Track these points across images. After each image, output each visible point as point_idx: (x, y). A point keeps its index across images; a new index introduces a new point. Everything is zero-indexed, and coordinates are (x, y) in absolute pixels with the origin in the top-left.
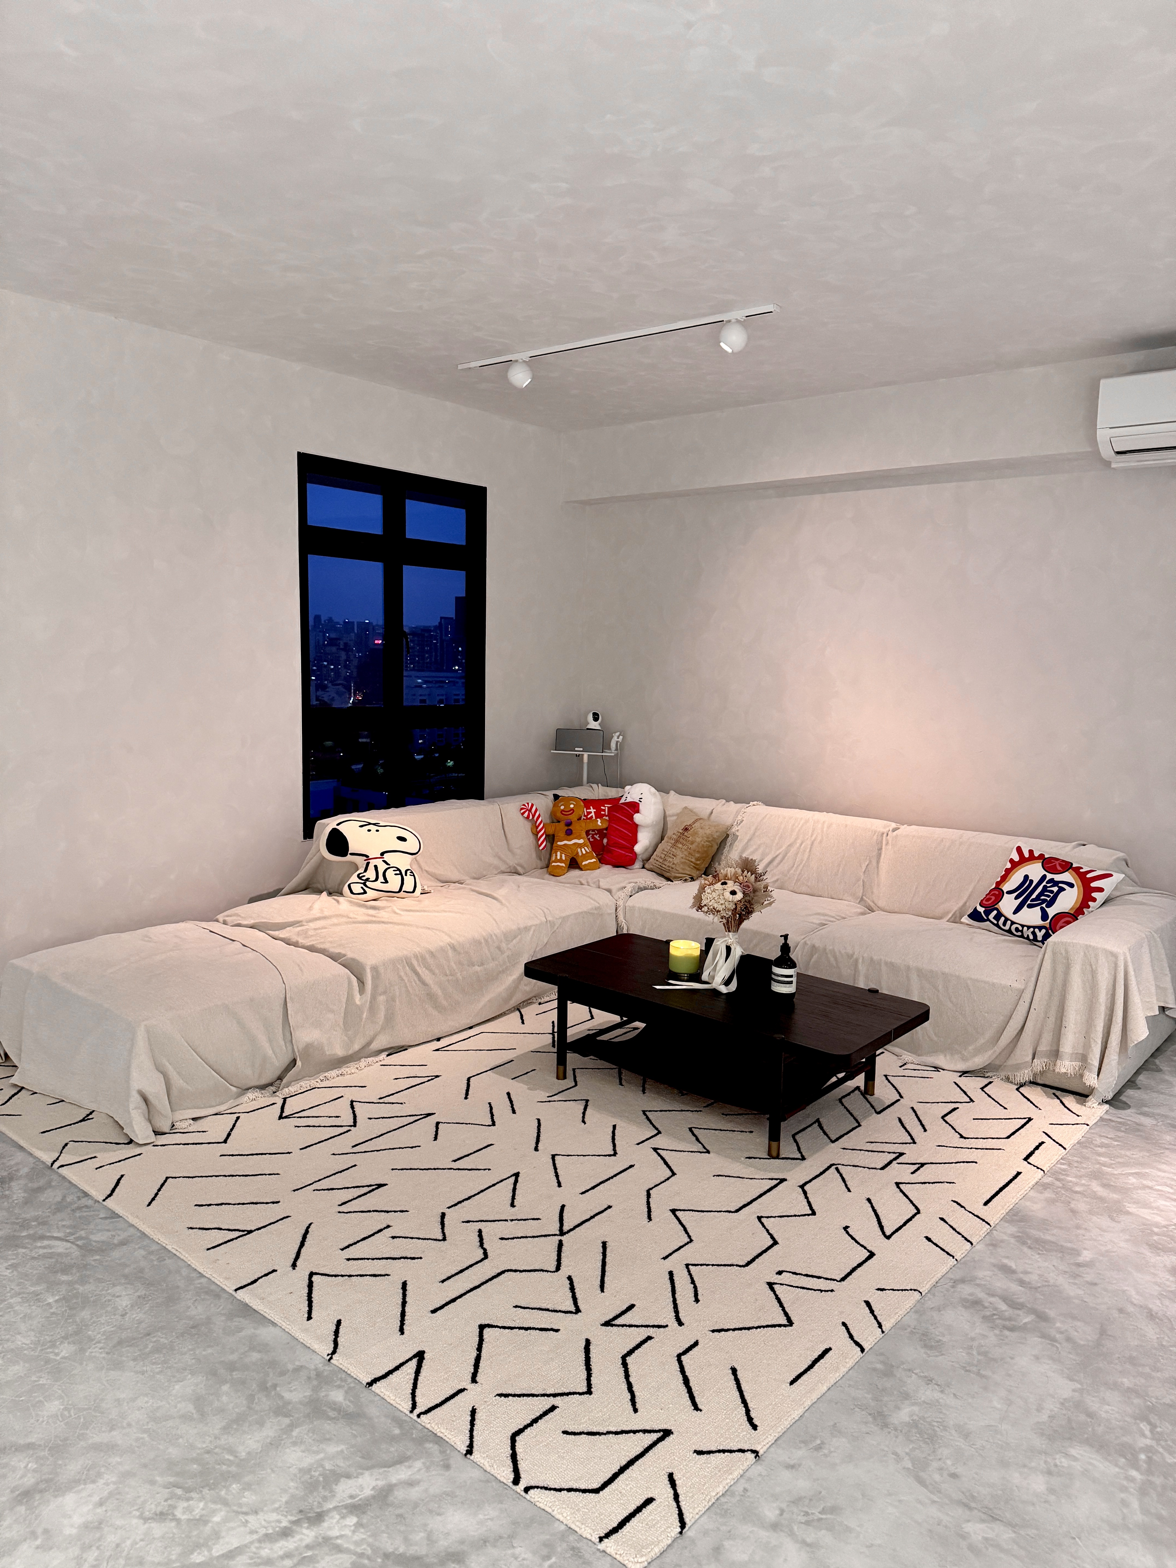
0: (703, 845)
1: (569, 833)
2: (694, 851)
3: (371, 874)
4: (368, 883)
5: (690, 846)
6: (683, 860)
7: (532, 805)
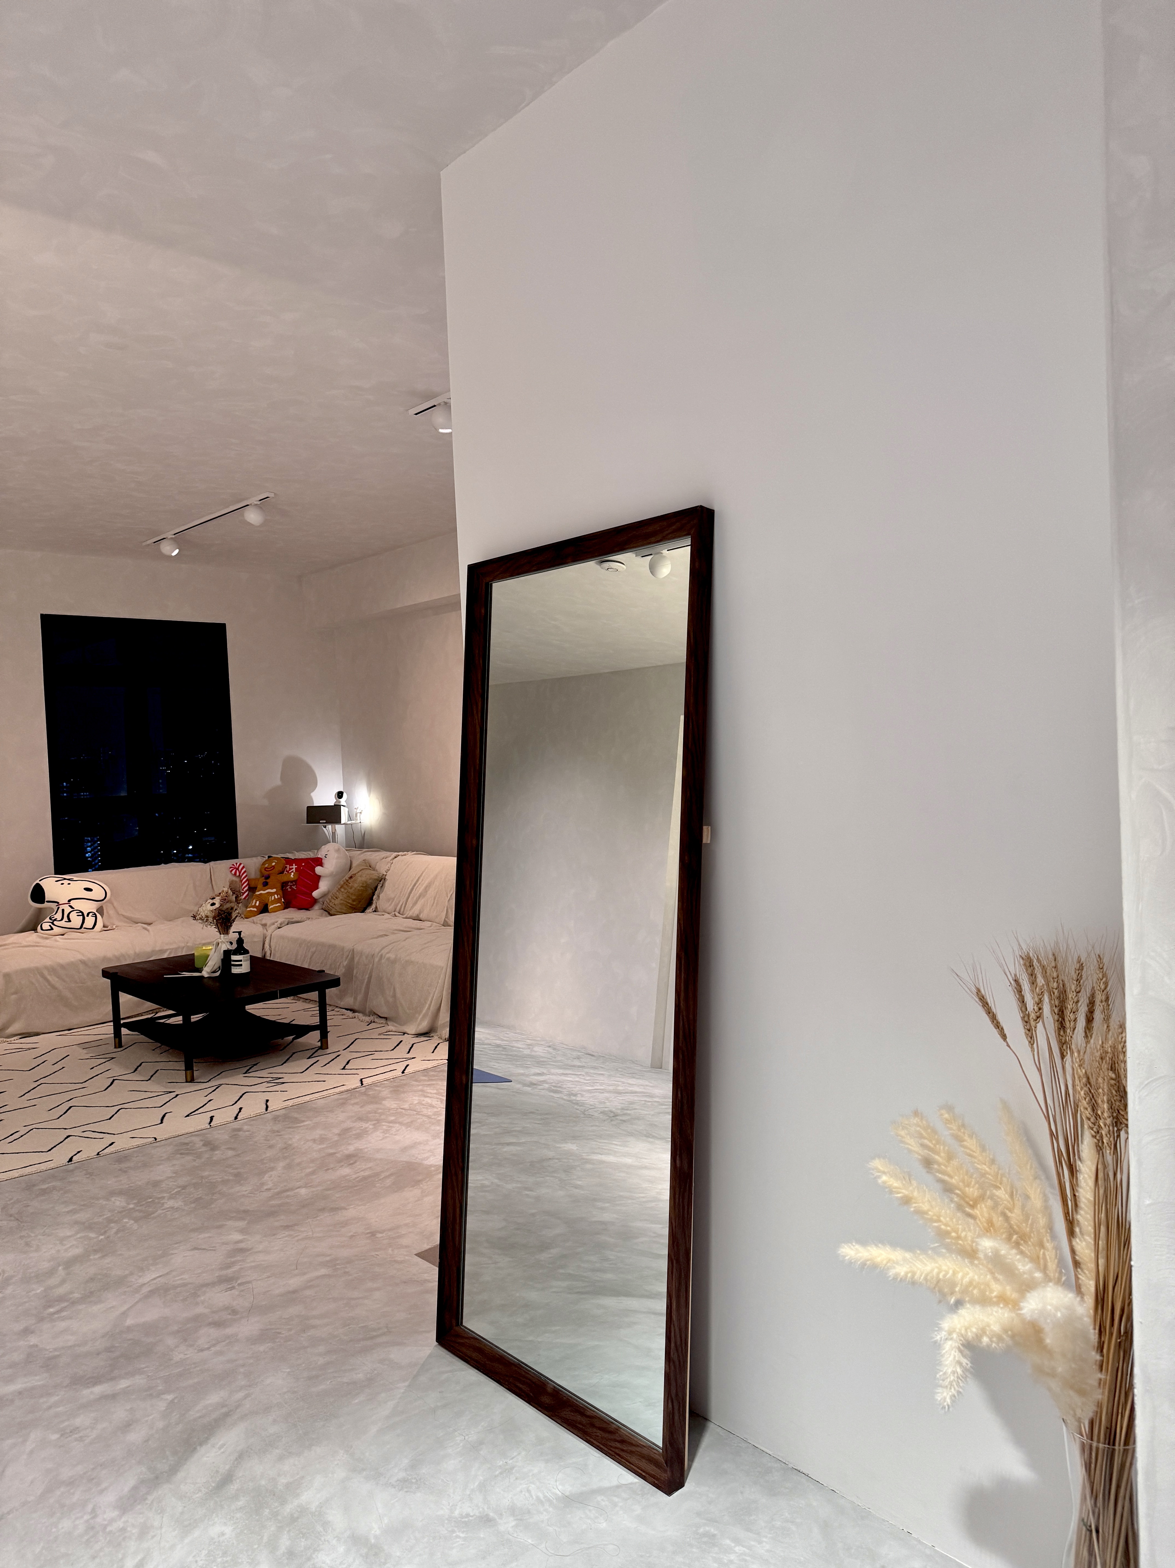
0: (359, 890)
1: (265, 884)
2: (352, 894)
3: (59, 916)
4: (55, 923)
5: (349, 890)
6: (342, 902)
7: (240, 864)
